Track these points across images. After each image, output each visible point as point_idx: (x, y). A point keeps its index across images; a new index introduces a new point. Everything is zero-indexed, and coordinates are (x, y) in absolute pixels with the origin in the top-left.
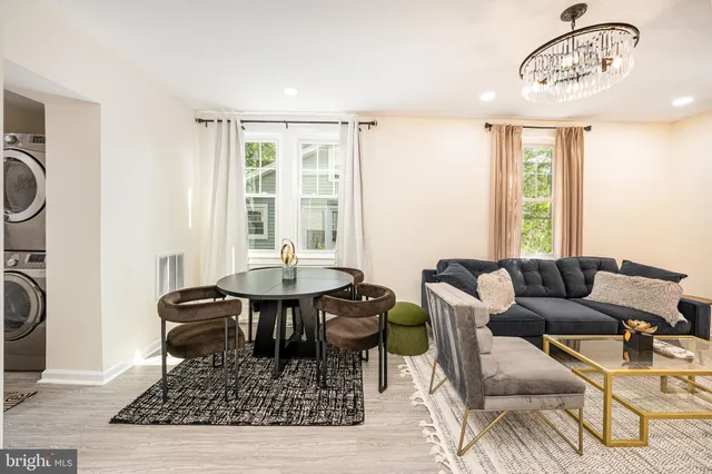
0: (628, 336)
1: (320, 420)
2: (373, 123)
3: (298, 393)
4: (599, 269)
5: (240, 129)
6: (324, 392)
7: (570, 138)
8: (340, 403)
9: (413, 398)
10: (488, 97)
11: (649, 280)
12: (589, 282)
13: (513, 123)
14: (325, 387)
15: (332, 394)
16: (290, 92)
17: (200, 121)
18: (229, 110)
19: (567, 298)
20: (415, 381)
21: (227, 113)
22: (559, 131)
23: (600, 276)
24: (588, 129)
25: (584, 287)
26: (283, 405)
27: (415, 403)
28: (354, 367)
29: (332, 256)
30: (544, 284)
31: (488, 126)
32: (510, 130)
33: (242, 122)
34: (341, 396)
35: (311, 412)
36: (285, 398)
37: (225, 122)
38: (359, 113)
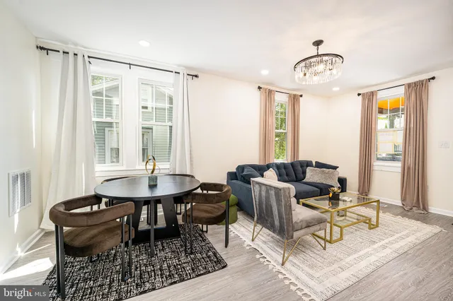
0: (331, 195)
1: (202, 272)
2: (196, 76)
3: (175, 261)
4: (307, 166)
5: (87, 63)
6: (193, 256)
7: (295, 99)
8: (208, 259)
9: (245, 246)
10: (265, 72)
11: (328, 170)
12: (304, 173)
13: (272, 88)
14: (192, 253)
15: (199, 256)
16: (144, 44)
17: (42, 48)
18: (76, 45)
19: (296, 181)
20: (241, 237)
21: (72, 46)
22: (290, 95)
23: (309, 170)
24: (301, 96)
25: (302, 176)
26: (170, 271)
27: (248, 248)
28: (202, 237)
29: (168, 166)
30: (287, 175)
31: (259, 88)
32: (270, 91)
33: (89, 57)
34: (204, 255)
35: (193, 269)
36: (169, 267)
37: (71, 55)
38: (187, 68)
